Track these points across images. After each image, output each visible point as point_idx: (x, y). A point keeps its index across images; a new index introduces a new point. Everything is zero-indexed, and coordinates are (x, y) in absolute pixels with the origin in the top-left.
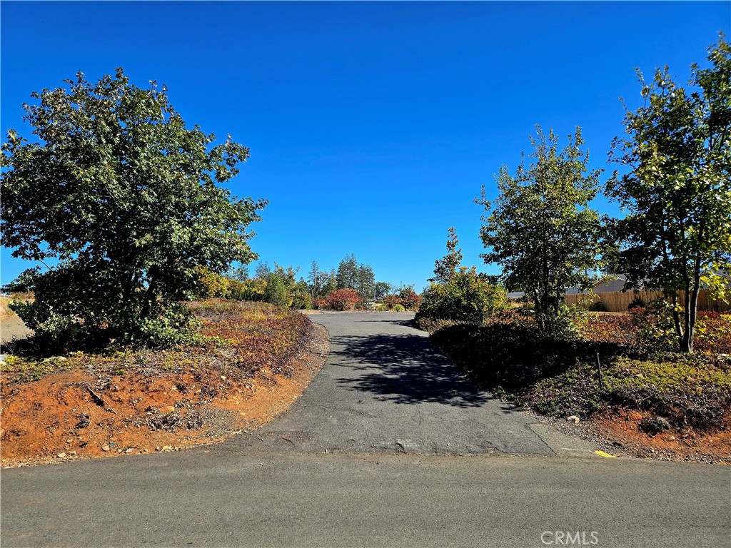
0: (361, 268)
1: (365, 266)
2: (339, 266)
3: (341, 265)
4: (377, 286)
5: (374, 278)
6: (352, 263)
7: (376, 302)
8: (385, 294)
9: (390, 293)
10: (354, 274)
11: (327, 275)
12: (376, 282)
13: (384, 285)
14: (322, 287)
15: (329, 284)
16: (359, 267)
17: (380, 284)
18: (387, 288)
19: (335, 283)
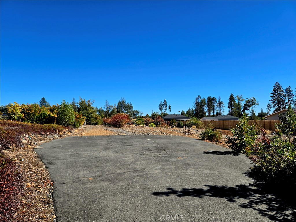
0: (128, 104)
1: (129, 103)
2: (118, 103)
3: (119, 102)
4: (134, 112)
5: (133, 108)
6: (123, 102)
7: (133, 119)
8: (137, 115)
9: (139, 115)
10: (125, 106)
11: (112, 106)
12: (134, 110)
13: (137, 111)
14: (110, 111)
15: (113, 111)
16: (126, 103)
17: (135, 111)
18: (138, 113)
19: (116, 110)
